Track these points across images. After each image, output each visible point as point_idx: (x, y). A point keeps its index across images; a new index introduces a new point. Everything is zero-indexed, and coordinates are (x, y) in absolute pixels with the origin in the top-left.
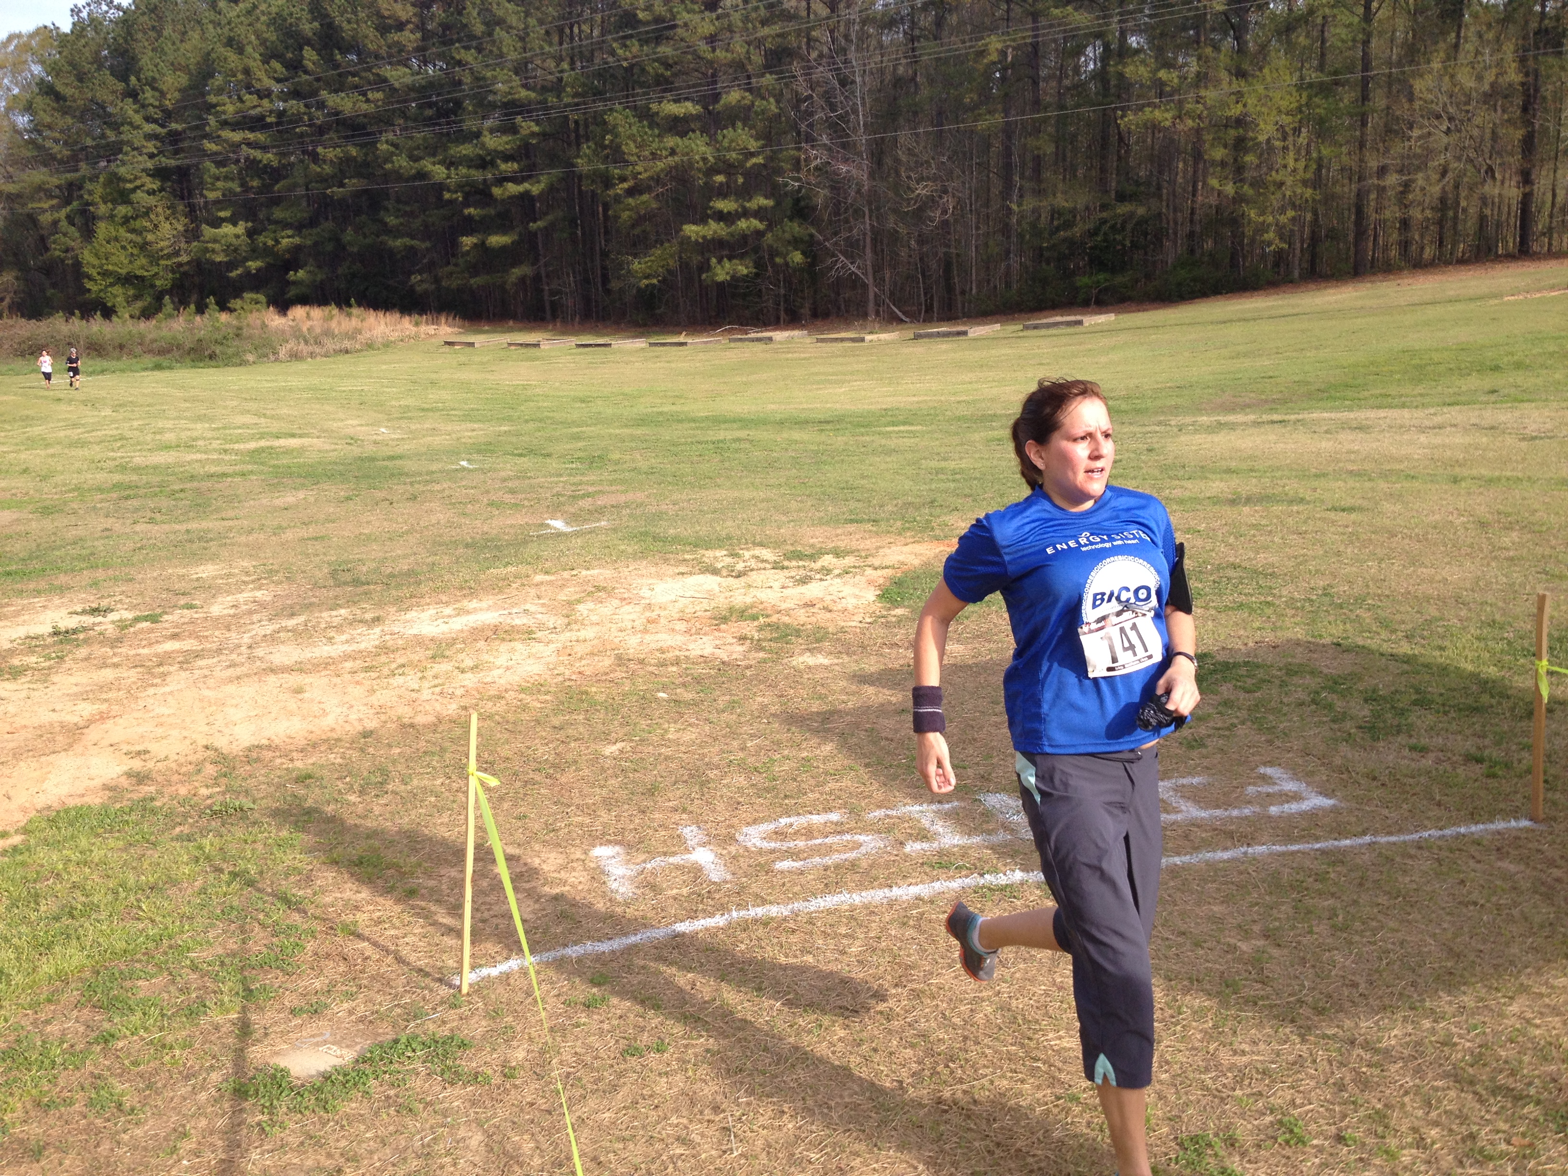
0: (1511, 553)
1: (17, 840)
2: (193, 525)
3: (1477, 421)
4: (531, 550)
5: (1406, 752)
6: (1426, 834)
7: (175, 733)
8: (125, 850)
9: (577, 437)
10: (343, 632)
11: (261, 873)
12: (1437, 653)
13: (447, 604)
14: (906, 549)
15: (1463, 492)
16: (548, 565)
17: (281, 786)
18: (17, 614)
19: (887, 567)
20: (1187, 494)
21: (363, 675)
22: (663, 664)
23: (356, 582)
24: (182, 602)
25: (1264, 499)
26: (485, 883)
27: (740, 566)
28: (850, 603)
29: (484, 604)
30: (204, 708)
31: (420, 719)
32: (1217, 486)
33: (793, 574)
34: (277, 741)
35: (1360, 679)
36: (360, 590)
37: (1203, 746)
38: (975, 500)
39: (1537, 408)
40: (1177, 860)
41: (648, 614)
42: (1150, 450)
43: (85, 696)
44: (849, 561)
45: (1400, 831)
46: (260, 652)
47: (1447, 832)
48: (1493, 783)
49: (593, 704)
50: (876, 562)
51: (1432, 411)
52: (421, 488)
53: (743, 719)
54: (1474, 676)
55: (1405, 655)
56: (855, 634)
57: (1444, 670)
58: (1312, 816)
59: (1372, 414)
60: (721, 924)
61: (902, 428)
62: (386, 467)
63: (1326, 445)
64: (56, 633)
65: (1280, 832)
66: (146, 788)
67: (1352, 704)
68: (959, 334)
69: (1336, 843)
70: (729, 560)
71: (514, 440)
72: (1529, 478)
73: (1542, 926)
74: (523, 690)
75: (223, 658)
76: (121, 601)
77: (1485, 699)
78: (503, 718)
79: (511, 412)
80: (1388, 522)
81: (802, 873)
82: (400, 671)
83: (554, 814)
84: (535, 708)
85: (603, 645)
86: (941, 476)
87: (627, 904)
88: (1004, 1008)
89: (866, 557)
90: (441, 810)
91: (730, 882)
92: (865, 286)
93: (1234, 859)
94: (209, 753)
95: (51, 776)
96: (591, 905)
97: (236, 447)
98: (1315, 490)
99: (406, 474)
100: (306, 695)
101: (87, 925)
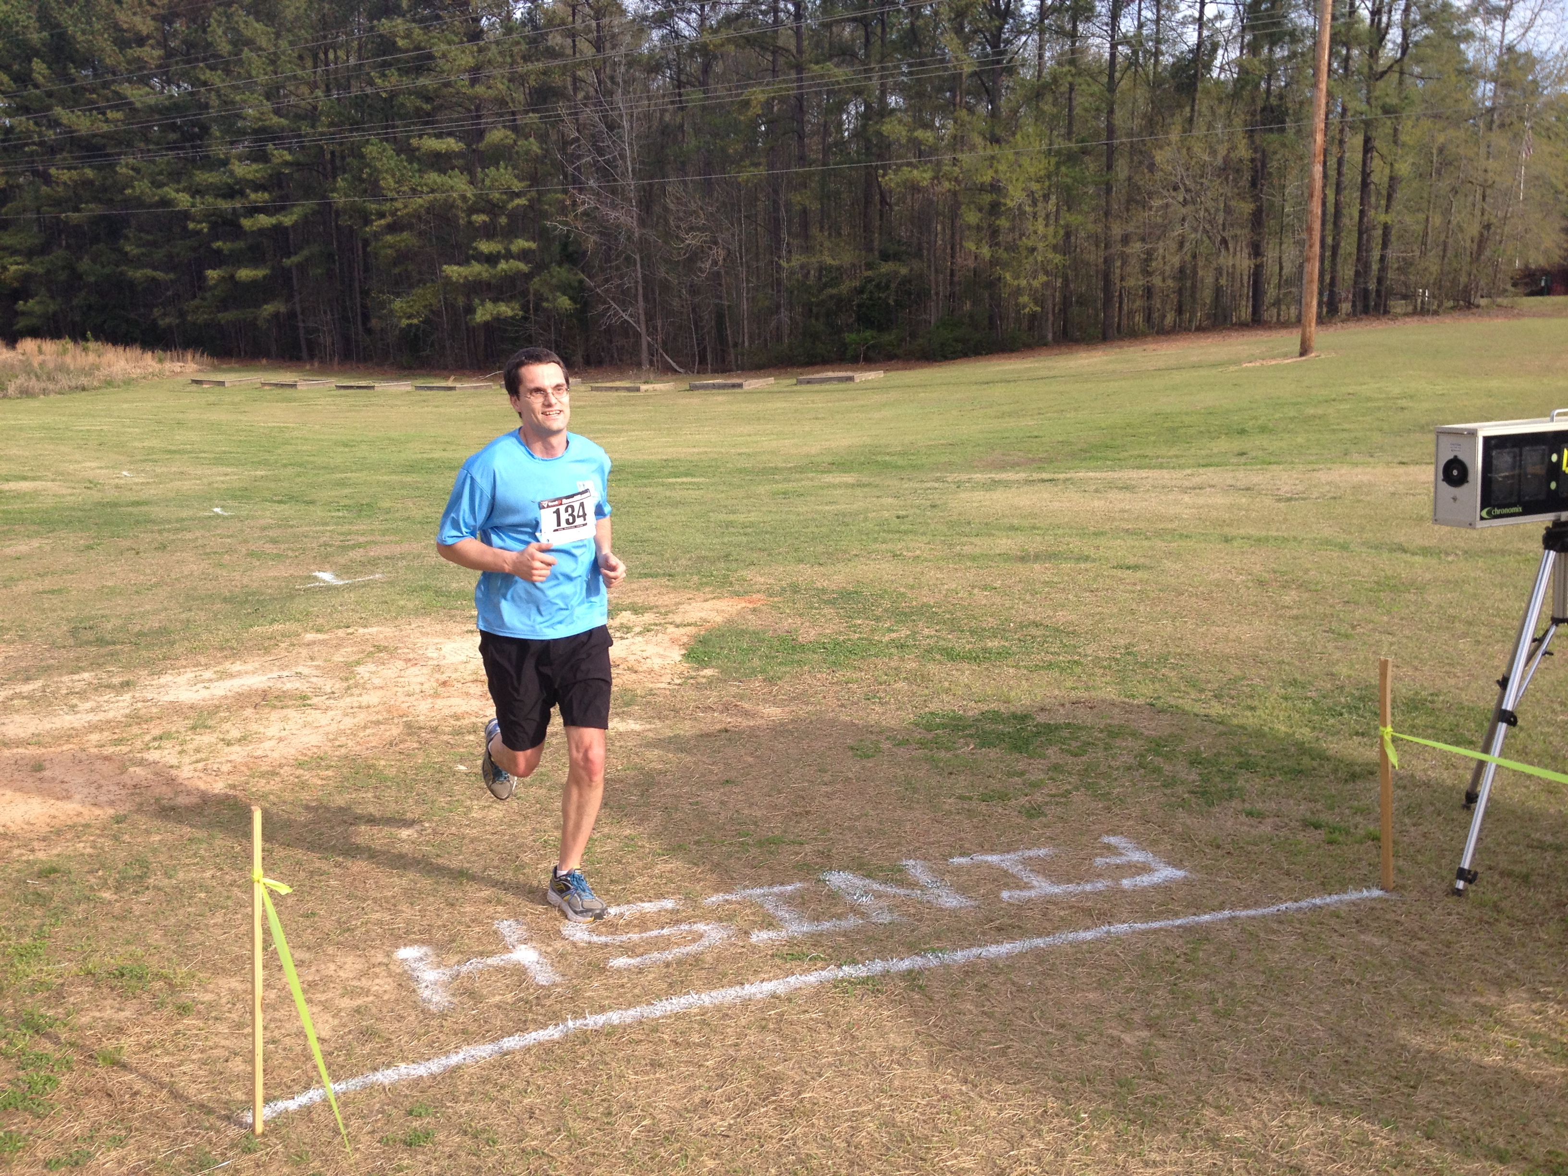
0: (1295, 612)
3: (1233, 482)
4: (299, 604)
5: (1243, 818)
6: (1283, 907)
9: (342, 484)
10: (88, 699)
12: (1249, 713)
13: (207, 666)
14: (708, 605)
15: (1237, 551)
16: (320, 621)
17: (20, 882)
19: (689, 625)
20: (978, 551)
21: (112, 749)
22: (458, 732)
23: (101, 642)
25: (1052, 556)
26: (272, 995)
28: (656, 663)
29: (249, 667)
31: (182, 800)
32: (1004, 543)
34: (13, 828)
35: (1181, 741)
36: (103, 651)
37: (1041, 813)
38: (769, 555)
39: (1285, 470)
40: (1040, 942)
42: (933, 506)
44: (648, 618)
45: (1256, 904)
47: (1303, 904)
48: (1335, 850)
49: (383, 780)
50: (678, 619)
51: (1189, 471)
52: (172, 537)
54: (1289, 737)
55: (1218, 715)
56: (665, 697)
57: (1259, 732)
58: (1166, 889)
59: (1134, 474)
60: (556, 1037)
61: (684, 480)
62: (131, 514)
63: (1098, 504)
65: (1137, 908)
67: (1179, 767)
68: (734, 386)
69: (1196, 919)
71: (272, 485)
72: (1295, 539)
74: (300, 765)
77: (1306, 761)
78: (279, 797)
79: (267, 456)
80: (1173, 581)
81: (640, 971)
82: (156, 744)
83: (347, 910)
84: (315, 785)
85: (389, 712)
86: (732, 530)
87: (443, 1016)
88: (888, 1123)
89: (666, 614)
90: (213, 909)
91: (561, 985)
92: (638, 335)
93: (1099, 940)
96: (401, 1018)
98: (1098, 548)
99: (153, 522)
100: (46, 773)
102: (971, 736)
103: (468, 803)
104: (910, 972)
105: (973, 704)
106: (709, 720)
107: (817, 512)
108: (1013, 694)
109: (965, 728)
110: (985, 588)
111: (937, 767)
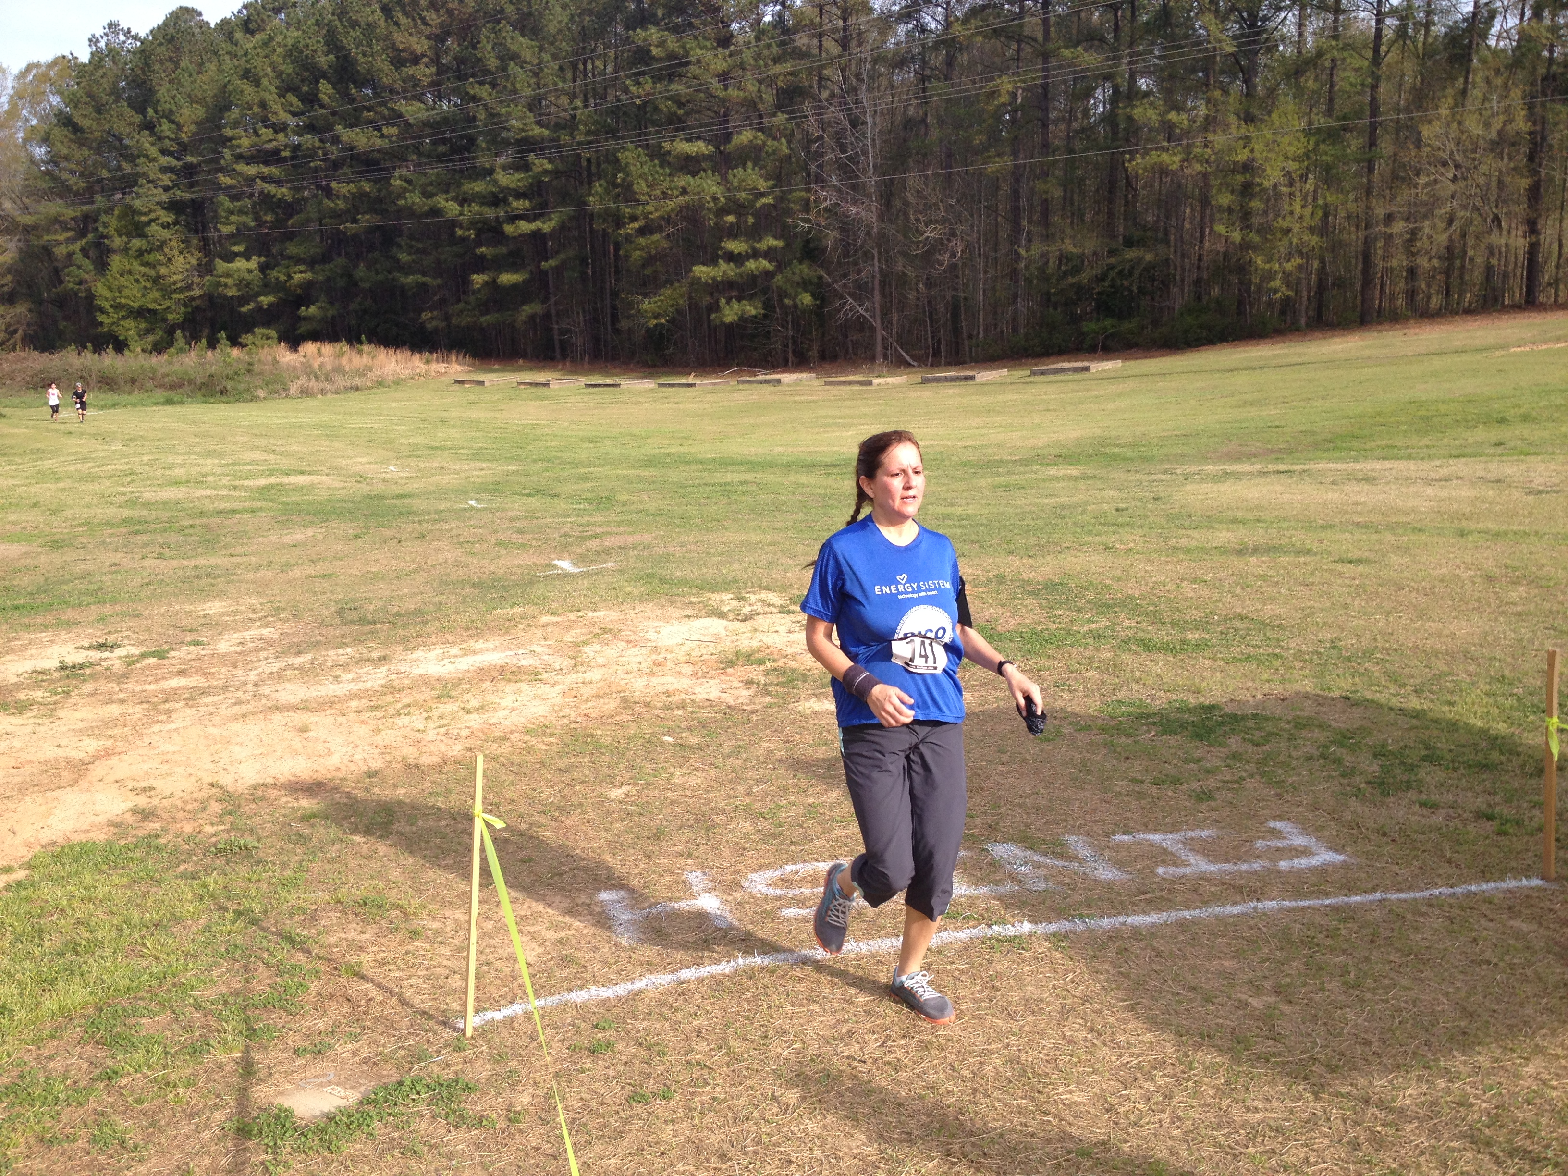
0: (1519, 609)
1: (21, 875)
2: (201, 561)
3: (1483, 474)
4: (539, 590)
5: (1416, 808)
6: (1436, 892)
7: (180, 770)
8: (128, 886)
9: (584, 478)
10: (350, 671)
11: (266, 912)
12: (1446, 708)
13: (453, 644)
15: (1470, 545)
16: (554, 606)
17: (285, 825)
18: (25, 648)
20: (1194, 544)
21: (368, 714)
22: (668, 707)
24: (189, 639)
25: (1272, 549)
26: (489, 925)
27: (746, 610)
29: (490, 645)
30: (208, 746)
31: (426, 760)
32: (1224, 536)
34: (282, 780)
35: (1370, 733)
36: (366, 628)
37: (1211, 798)
39: (1543, 461)
40: (1187, 914)
41: (654, 657)
42: (1155, 499)
43: (90, 732)
45: (1410, 888)
46: (266, 690)
47: (1458, 890)
48: (1504, 841)
49: (598, 747)
51: (1438, 463)
52: (429, 527)
53: (748, 765)
54: (1483, 732)
55: (1414, 710)
57: (1453, 726)
58: (1322, 871)
59: (1377, 465)
60: (727, 971)
62: (395, 506)
63: (1332, 496)
64: (63, 668)
65: (1290, 888)
66: (152, 825)
67: (1361, 759)
68: (966, 378)
69: (1346, 899)
70: (735, 603)
71: (523, 479)
72: (1537, 533)
73: (1556, 987)
74: (528, 732)
75: (229, 695)
76: (127, 637)
77: (1495, 755)
78: (507, 760)
79: (519, 452)
80: (1395, 575)
82: (406, 711)
83: (559, 858)
84: (540, 750)
85: (609, 687)
87: (632, 950)
88: (1013, 1060)
91: (736, 929)
92: (872, 329)
93: (1244, 914)
94: (214, 790)
95: (56, 811)
96: (596, 949)
97: (246, 483)
98: (1322, 541)
99: (415, 513)
100: (312, 734)
101: (91, 961)
102: (1154, 724)
103: (672, 770)
104: (1056, 934)
105: (1162, 693)
107: (1036, 505)
108: (1204, 684)
109: (1149, 716)
110: (1194, 581)
111: (1115, 751)
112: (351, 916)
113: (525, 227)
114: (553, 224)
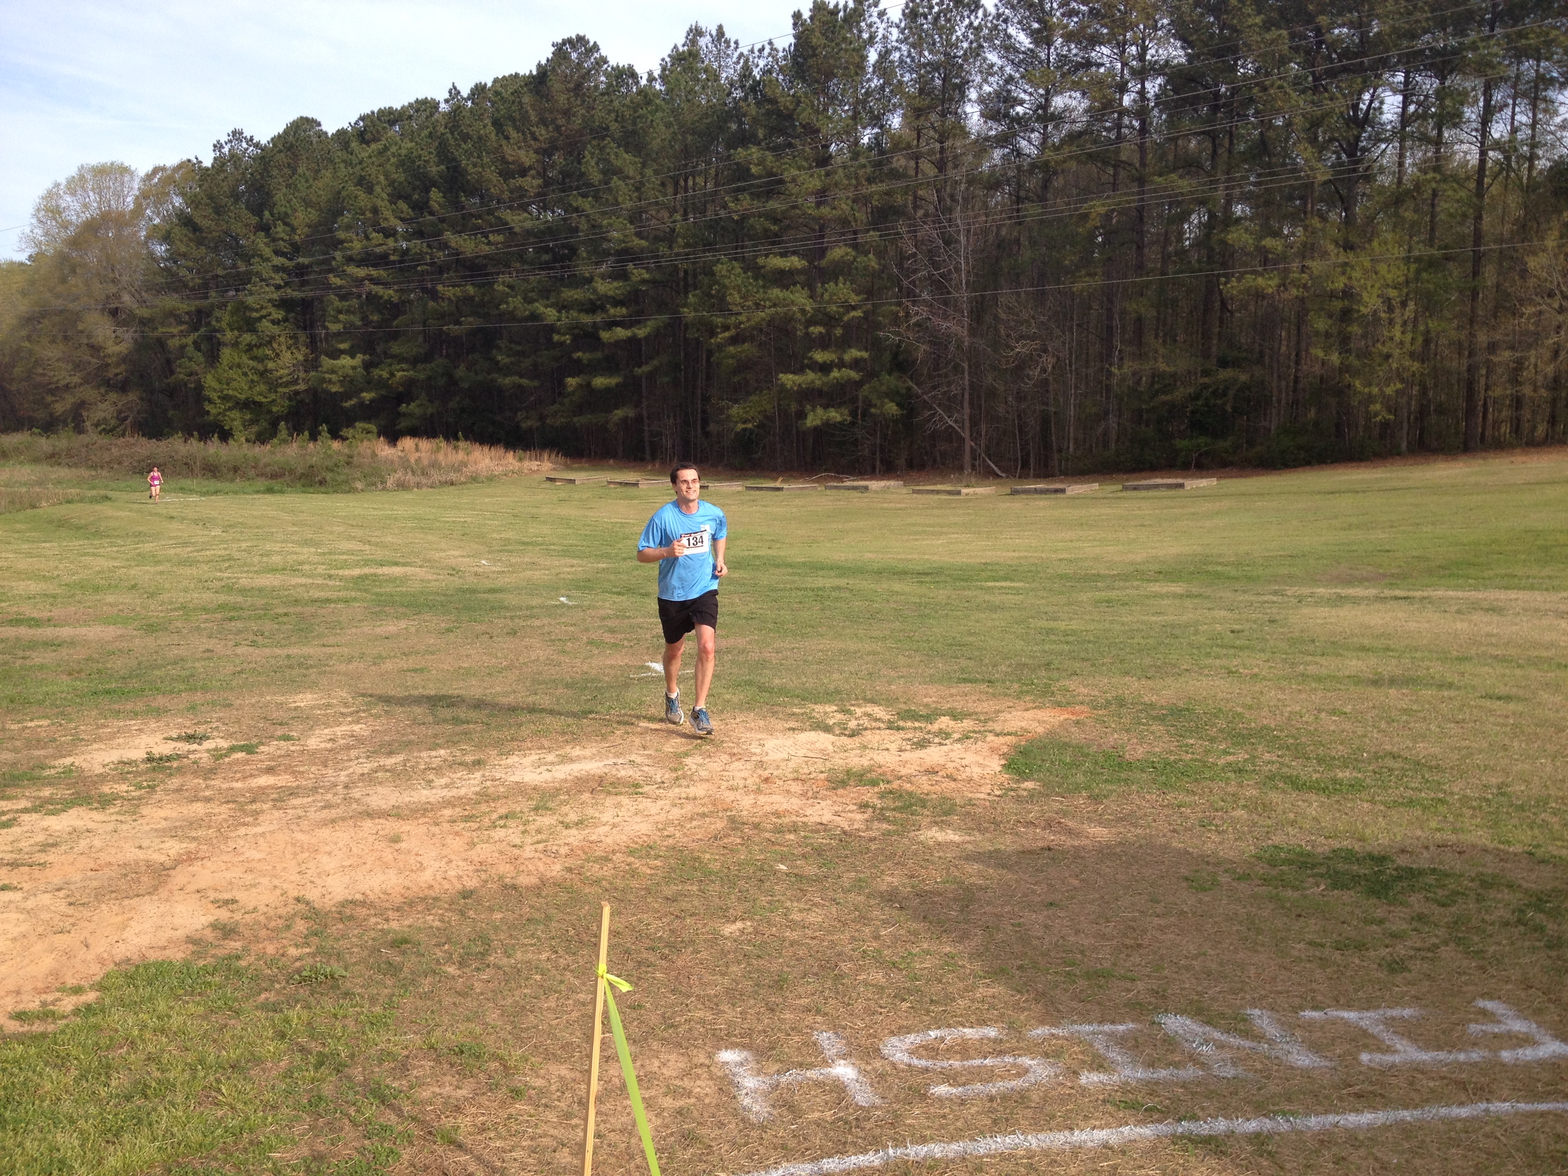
1: (91, 997)
2: (294, 651)
4: (633, 693)
7: (265, 881)
8: (204, 1017)
10: (443, 775)
11: (352, 1056)
13: (550, 750)
14: (1029, 714)
16: (652, 711)
17: (374, 950)
18: (112, 736)
19: (1009, 734)
20: (1324, 672)
21: (462, 825)
22: (779, 830)
23: (456, 721)
24: (279, 733)
25: (1409, 681)
27: (853, 724)
28: (976, 772)
29: (588, 752)
30: (295, 854)
31: (524, 880)
32: (1354, 665)
33: (910, 736)
34: (372, 897)
36: (458, 729)
37: (1404, 969)
38: (1093, 665)
42: (1272, 621)
43: (173, 832)
44: (968, 724)
46: (356, 793)
49: (707, 873)
50: (998, 729)
52: (522, 623)
53: (872, 902)
56: (985, 808)
58: (1554, 1066)
59: (1502, 595)
61: (1004, 584)
62: (487, 601)
63: (1461, 626)
64: (150, 759)
65: (1519, 1085)
66: (232, 943)
68: (1056, 491)
70: (839, 716)
71: (612, 577)
74: (631, 853)
75: (319, 797)
76: (217, 728)
78: (611, 883)
79: (608, 550)
80: (1552, 715)
81: (963, 1103)
82: (502, 822)
83: (672, 1006)
84: (645, 874)
85: (714, 805)
86: (1053, 637)
87: (763, 1128)
89: (986, 721)
90: (548, 991)
91: (881, 1108)
92: (962, 440)
94: (301, 907)
95: (133, 923)
96: (721, 1125)
97: (341, 572)
98: (1463, 674)
99: (507, 608)
100: (403, 845)
101: (161, 1108)
102: (1322, 876)
103: (788, 904)
104: (1258, 1135)
105: (1322, 840)
106: (1031, 836)
107: (1143, 623)
108: (1368, 831)
109: (1314, 866)
110: (1333, 712)
111: (1283, 907)
112: (446, 1066)
113: (621, 333)
114: (648, 330)
